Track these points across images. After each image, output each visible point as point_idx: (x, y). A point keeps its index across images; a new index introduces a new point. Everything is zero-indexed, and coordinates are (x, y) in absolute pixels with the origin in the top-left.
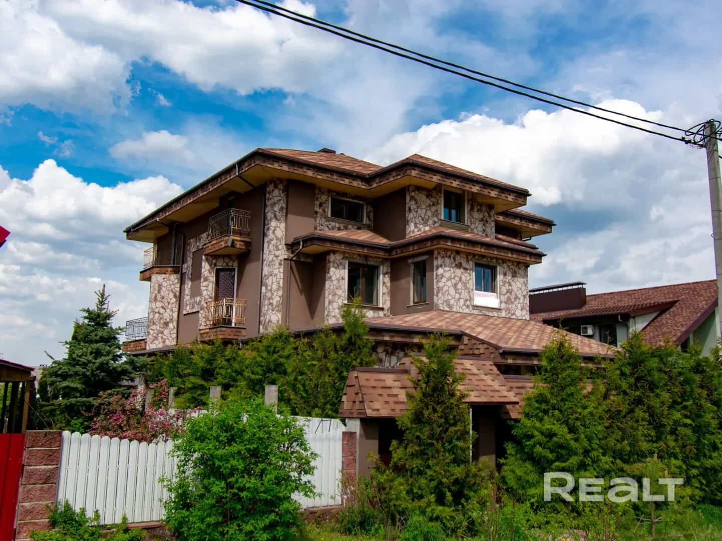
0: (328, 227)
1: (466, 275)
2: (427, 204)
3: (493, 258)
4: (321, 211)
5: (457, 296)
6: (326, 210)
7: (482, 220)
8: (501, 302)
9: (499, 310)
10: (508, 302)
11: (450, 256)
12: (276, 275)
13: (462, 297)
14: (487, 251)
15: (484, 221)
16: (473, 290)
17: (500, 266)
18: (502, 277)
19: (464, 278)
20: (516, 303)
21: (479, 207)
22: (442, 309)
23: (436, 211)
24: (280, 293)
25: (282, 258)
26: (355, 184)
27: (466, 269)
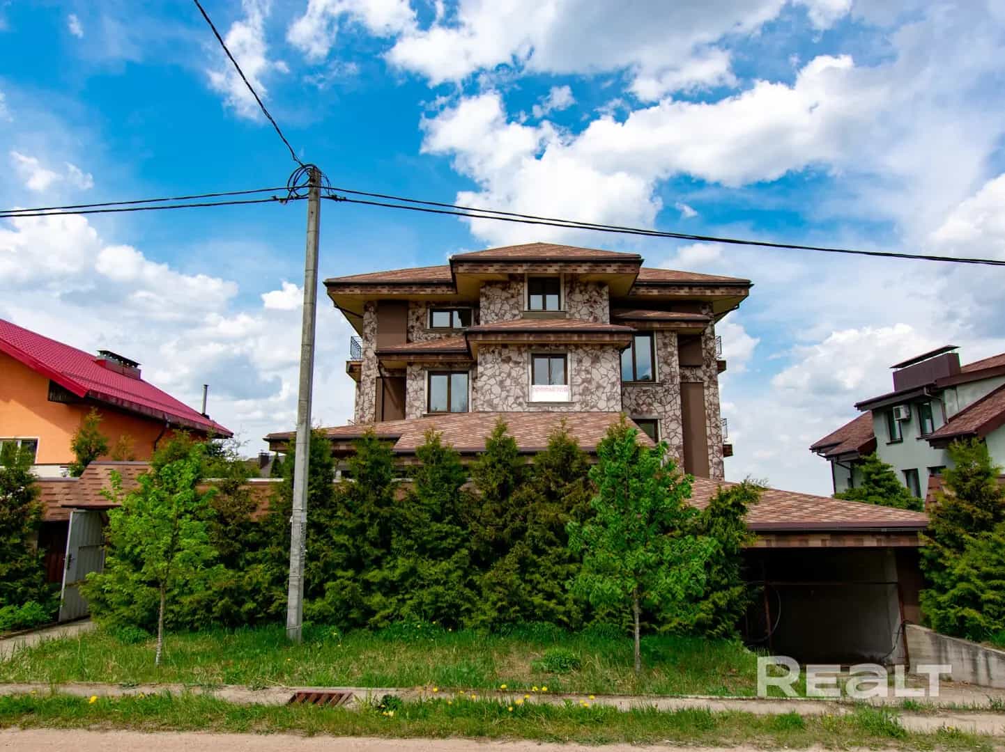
0: (426, 339)
1: (517, 369)
2: (503, 298)
3: (561, 345)
4: (418, 324)
5: (504, 394)
6: (424, 323)
7: (588, 301)
8: (573, 395)
9: (570, 403)
10: (586, 391)
11: (493, 352)
12: (367, 394)
13: (512, 394)
14: (536, 339)
15: (591, 303)
16: (528, 385)
17: (571, 352)
18: (575, 363)
19: (514, 374)
20: (599, 393)
21: (582, 288)
22: (481, 410)
24: (373, 410)
25: (374, 376)
26: (439, 291)
27: (517, 363)
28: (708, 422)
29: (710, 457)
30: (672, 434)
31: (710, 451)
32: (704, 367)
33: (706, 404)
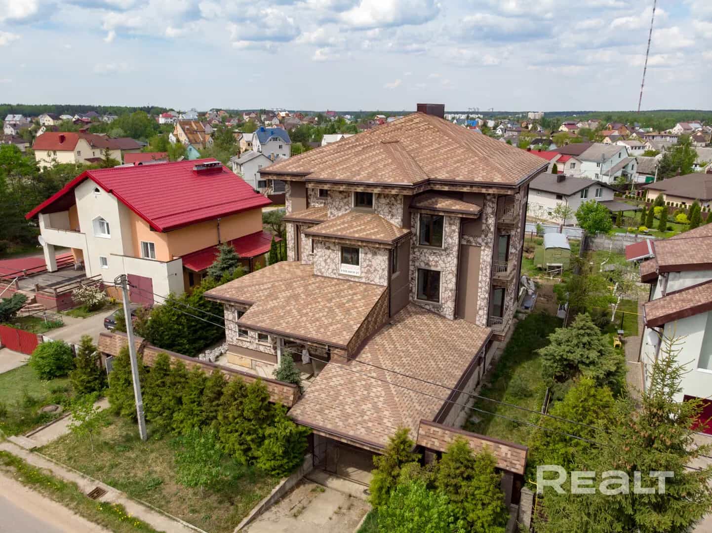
0: (317, 203)
1: (334, 254)
4: (313, 193)
5: (327, 267)
6: (316, 193)
7: (388, 204)
8: (362, 272)
9: (360, 277)
10: (368, 272)
11: (321, 243)
13: (331, 268)
15: (390, 205)
16: (339, 263)
17: (362, 248)
18: (363, 255)
20: (375, 274)
21: (386, 195)
23: (348, 202)
27: (333, 250)
28: (480, 272)
29: (479, 294)
30: (448, 282)
31: (480, 290)
32: (483, 236)
33: (481, 261)
